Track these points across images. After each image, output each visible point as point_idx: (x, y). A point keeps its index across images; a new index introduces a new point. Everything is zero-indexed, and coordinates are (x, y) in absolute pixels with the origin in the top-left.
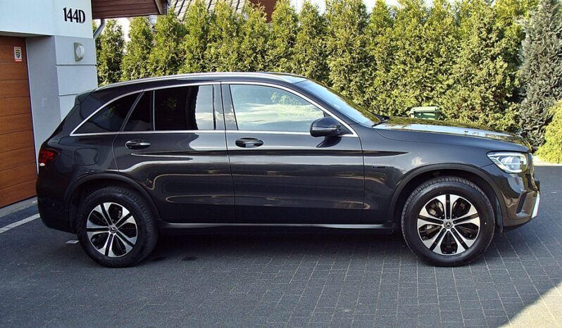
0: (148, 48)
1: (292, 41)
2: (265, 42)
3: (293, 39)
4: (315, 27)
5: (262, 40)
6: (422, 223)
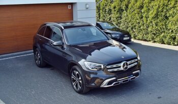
6: (72, 77)
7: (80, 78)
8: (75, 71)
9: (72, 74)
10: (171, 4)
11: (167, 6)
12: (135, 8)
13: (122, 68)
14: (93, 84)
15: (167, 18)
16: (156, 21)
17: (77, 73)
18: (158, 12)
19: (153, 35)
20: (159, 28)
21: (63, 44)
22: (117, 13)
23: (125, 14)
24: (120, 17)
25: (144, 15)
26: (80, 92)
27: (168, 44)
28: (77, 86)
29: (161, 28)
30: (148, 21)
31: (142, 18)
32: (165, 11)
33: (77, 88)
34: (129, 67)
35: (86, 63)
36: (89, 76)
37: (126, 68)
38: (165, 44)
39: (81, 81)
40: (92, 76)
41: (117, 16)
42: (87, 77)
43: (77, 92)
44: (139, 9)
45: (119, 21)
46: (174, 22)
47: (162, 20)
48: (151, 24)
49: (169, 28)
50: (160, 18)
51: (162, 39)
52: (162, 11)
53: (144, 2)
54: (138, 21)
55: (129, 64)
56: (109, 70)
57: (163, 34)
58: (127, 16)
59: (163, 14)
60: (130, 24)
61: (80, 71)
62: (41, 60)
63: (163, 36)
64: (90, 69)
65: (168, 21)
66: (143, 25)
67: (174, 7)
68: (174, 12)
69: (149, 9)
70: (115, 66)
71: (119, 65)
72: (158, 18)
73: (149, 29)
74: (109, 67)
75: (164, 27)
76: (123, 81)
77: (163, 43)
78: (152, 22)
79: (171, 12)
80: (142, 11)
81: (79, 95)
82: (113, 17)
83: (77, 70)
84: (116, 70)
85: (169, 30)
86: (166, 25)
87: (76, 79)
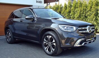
0: (66, 9)
1: (91, 7)
2: (86, 8)
3: (92, 7)
4: (96, 4)
5: (85, 7)
6: (44, 43)
7: (54, 41)
8: (48, 36)
9: (45, 40)
10: (88, 9)
11: (86, 10)
12: (65, 13)
15: (86, 17)
17: (50, 37)
18: (80, 14)
25: (72, 17)
32: (85, 13)
35: (60, 26)
39: (55, 44)
44: (68, 13)
46: (91, 19)
47: (83, 18)
52: (83, 13)
53: (71, 9)
56: (80, 32)
59: (84, 15)
61: (53, 35)
62: (12, 37)
65: (87, 19)
67: (90, 10)
68: (90, 13)
69: (74, 13)
70: (83, 28)
72: (81, 17)
74: (80, 29)
76: (89, 42)
79: (88, 14)
80: (70, 14)
84: (84, 32)
87: (48, 43)
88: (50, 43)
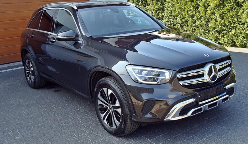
6: (99, 102)
7: (117, 104)
8: (105, 89)
9: (99, 96)
13: (207, 79)
14: (149, 115)
15: (239, 5)
16: (221, 12)
17: (110, 92)
19: (217, 34)
20: (227, 22)
21: (77, 36)
22: (157, 3)
23: (170, 4)
24: (162, 9)
26: (118, 133)
27: (242, 47)
28: (109, 120)
29: (229, 22)
30: (209, 12)
31: (198, 8)
33: (111, 125)
34: (219, 74)
35: (130, 68)
36: (139, 99)
37: (214, 77)
38: (236, 46)
39: (119, 110)
40: (145, 96)
41: (157, 7)
42: (134, 100)
43: (110, 132)
45: (160, 15)
47: (232, 8)
48: (213, 17)
49: (243, 21)
50: (228, 6)
51: (232, 40)
54: (191, 13)
55: (220, 70)
56: (181, 83)
57: (233, 31)
58: (173, 6)
60: (178, 18)
61: (116, 88)
63: (234, 35)
64: (140, 80)
65: (241, 10)
66: (200, 19)
70: (193, 73)
71: (201, 71)
72: (224, 6)
73: (211, 25)
74: (182, 75)
75: (235, 19)
76: (209, 106)
77: (234, 45)
78: (214, 13)
81: (115, 139)
82: (151, 10)
83: (109, 87)
84: (195, 81)
85: (244, 24)
86: (237, 17)
87: (107, 105)
88: (111, 105)
